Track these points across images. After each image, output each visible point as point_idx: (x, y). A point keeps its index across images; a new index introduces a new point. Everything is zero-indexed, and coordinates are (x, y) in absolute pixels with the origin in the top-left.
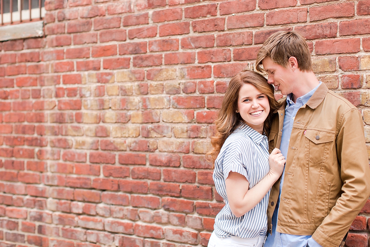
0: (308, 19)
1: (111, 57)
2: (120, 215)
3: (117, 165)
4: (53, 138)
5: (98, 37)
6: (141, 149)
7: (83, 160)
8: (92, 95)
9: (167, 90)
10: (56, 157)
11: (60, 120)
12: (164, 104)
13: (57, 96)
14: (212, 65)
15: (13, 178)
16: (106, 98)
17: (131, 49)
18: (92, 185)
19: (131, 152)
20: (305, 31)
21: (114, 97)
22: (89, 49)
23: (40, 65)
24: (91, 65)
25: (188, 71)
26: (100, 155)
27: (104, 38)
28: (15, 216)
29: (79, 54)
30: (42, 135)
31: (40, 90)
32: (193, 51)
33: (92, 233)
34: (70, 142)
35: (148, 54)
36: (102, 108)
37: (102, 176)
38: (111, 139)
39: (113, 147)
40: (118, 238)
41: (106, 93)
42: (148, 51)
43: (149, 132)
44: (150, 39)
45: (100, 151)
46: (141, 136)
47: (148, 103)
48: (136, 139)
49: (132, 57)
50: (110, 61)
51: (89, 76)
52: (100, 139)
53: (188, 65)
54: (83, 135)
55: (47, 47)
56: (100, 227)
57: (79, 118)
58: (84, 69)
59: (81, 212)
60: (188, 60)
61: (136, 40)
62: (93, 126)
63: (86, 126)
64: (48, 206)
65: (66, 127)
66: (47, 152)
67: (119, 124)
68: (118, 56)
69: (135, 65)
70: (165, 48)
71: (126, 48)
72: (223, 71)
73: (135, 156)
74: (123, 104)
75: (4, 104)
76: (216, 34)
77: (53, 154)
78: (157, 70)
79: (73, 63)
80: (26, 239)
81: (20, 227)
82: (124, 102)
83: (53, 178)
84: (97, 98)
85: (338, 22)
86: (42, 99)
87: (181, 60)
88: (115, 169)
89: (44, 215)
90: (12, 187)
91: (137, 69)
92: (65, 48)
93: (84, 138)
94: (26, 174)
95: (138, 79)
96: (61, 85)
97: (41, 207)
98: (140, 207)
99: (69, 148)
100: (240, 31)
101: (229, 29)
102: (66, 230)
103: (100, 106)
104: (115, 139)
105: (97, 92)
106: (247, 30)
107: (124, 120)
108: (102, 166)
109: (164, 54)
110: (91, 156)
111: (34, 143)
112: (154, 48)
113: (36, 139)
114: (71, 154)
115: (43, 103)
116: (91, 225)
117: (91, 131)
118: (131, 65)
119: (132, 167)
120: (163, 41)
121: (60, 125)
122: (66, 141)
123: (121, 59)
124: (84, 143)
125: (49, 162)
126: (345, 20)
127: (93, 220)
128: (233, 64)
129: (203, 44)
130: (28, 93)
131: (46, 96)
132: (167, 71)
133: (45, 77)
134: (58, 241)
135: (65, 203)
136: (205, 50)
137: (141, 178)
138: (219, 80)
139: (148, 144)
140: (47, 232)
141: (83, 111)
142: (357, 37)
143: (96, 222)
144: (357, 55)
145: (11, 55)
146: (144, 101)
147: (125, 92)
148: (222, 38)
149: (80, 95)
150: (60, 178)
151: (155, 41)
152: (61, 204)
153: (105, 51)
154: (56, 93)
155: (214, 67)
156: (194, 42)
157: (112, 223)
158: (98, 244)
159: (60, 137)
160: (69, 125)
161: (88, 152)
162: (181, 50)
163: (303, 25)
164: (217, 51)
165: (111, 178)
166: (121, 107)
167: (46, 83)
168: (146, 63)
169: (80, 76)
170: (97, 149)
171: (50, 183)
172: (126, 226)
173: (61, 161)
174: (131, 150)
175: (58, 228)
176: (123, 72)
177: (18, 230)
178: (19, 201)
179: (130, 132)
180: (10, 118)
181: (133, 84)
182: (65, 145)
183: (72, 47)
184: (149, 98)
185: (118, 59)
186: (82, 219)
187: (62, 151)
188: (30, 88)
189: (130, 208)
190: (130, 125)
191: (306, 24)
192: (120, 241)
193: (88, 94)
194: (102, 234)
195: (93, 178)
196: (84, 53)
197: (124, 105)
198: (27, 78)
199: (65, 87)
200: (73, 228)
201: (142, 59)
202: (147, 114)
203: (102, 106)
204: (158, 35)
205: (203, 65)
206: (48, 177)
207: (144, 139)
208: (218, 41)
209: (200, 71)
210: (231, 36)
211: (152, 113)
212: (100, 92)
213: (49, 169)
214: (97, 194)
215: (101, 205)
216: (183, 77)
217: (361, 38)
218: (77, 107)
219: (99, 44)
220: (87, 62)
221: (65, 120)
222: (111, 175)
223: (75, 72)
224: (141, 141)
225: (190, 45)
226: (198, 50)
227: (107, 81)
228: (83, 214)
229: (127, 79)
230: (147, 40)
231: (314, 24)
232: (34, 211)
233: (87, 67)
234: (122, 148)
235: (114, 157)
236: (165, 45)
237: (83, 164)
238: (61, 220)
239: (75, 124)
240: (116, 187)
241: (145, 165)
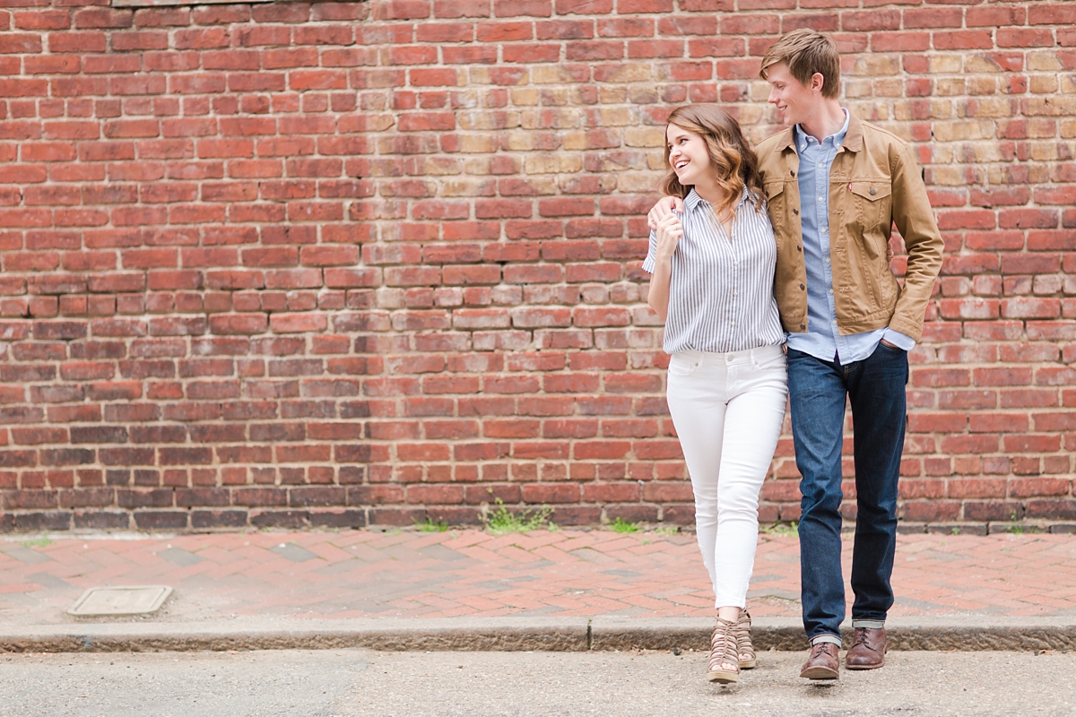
0: (861, 4)
1: (521, 43)
2: (546, 299)
3: (536, 218)
4: (390, 180)
5: (492, 7)
6: (586, 190)
7: (463, 214)
8: (480, 105)
9: (634, 97)
10: (397, 214)
11: (407, 148)
12: (629, 118)
13: (397, 106)
14: (714, 61)
15: (286, 260)
16: (510, 109)
17: (562, 30)
18: (482, 254)
19: (564, 197)
20: (857, 19)
21: (527, 108)
22: (472, 28)
23: (355, 51)
24: (477, 55)
25: (672, 68)
26: (500, 205)
27: (505, 10)
28: (296, 328)
29: (450, 34)
30: (360, 178)
31: (354, 97)
32: (680, 38)
33: (487, 335)
34: (432, 187)
35: (597, 39)
36: (501, 126)
37: (503, 239)
38: (522, 177)
39: (527, 190)
40: (542, 335)
41: (510, 102)
42: (596, 34)
43: (600, 163)
44: (600, 17)
45: (499, 198)
46: (583, 170)
47: (597, 117)
48: (574, 175)
49: (564, 43)
50: (521, 49)
51: (473, 72)
52: (497, 178)
53: (671, 60)
54: (460, 173)
55: (370, 18)
56: (503, 322)
57: (450, 145)
58: (461, 60)
59: (458, 302)
60: (673, 52)
61: (571, 17)
62: (485, 158)
63: (469, 158)
64: (381, 301)
65: (422, 161)
66: (375, 206)
67: (539, 153)
68: (535, 42)
69: (569, 57)
70: (629, 32)
71: (552, 29)
72: (732, 69)
73: (573, 202)
74: (548, 119)
75: (260, 122)
76: (719, 16)
77: (390, 209)
78: (615, 66)
79: (435, 49)
80: (325, 366)
81: (309, 345)
82: (548, 116)
83: (391, 252)
84: (491, 111)
85: (901, 10)
86: (358, 112)
87: (660, 52)
88: (534, 225)
89: (372, 318)
90: (287, 275)
91: (573, 63)
92: (416, 24)
93: (463, 179)
94: (321, 250)
95: (576, 80)
96: (408, 88)
97: (363, 303)
98: (582, 282)
99: (429, 197)
100: (759, 13)
101: (741, 10)
102: (426, 337)
103: (498, 124)
104: (532, 177)
105: (492, 100)
106: (770, 13)
107: (547, 147)
108: (503, 223)
109: (626, 42)
110: (479, 207)
111: (342, 191)
112: (608, 30)
113: (349, 184)
114: (435, 207)
115: (361, 119)
116: (482, 321)
117: (478, 165)
118: (562, 57)
119: (566, 221)
120: (627, 21)
121: (406, 158)
122: (421, 184)
123: (543, 46)
124: (463, 187)
125: (379, 225)
126: (910, 8)
127: (488, 314)
128: (748, 61)
129: (699, 29)
130: (323, 101)
131: (369, 107)
132: (634, 67)
133: (367, 72)
134: (406, 359)
135: (420, 292)
136: (700, 38)
137: (585, 237)
138: (725, 83)
139: (600, 182)
140: (379, 347)
141: (459, 131)
142: (926, 31)
143: (495, 315)
144: (925, 54)
145: (277, 29)
146: (591, 114)
147: (549, 100)
148: (730, 22)
149: (453, 105)
150: (408, 251)
151: (611, 21)
152: (412, 295)
153: (506, 32)
154: (396, 100)
155: (718, 64)
156: (682, 26)
157: (529, 313)
158: (497, 351)
159: (406, 178)
160: (428, 158)
161: (473, 202)
162: (658, 37)
163: (853, 11)
164: (723, 41)
165: (524, 241)
166: (544, 125)
167: (370, 83)
168: (593, 54)
169: (453, 72)
170: (494, 196)
171: (384, 260)
172: (558, 315)
173: (409, 220)
174: (564, 193)
175: (408, 337)
176: (547, 68)
177: (303, 353)
178: (304, 301)
179: (563, 165)
180: (275, 148)
181: (566, 87)
182: (421, 192)
183: (431, 21)
184: (599, 110)
185: (537, 46)
186: (463, 315)
187: (411, 204)
188: (329, 93)
189: (564, 285)
190: (561, 153)
191: (857, 10)
192: (545, 340)
193: (470, 103)
194: (507, 334)
195: (483, 244)
196: (461, 34)
197: (550, 120)
198: (320, 74)
199: (416, 90)
200: (440, 332)
201: (585, 47)
202: (596, 135)
203: (502, 123)
204: (614, 12)
205: (698, 60)
206: (378, 251)
207: (590, 174)
208: (724, 27)
209: (693, 69)
210: (746, 20)
211: (605, 133)
212: (497, 101)
213: (379, 237)
214: (494, 271)
215: (503, 287)
216: (663, 77)
217: (931, 32)
218: (447, 126)
219: (493, 19)
220: (467, 49)
221: (417, 148)
222: (524, 235)
223: (440, 66)
224: (586, 178)
225: (676, 29)
226: (688, 39)
227: (513, 82)
228: (464, 305)
229: (555, 79)
230: (593, 18)
231: (870, 10)
232: (345, 314)
233: (468, 56)
234: (547, 191)
235: (529, 206)
236: (628, 27)
237: (463, 222)
238: (413, 322)
239: (443, 155)
240: (535, 255)
241: (592, 215)
